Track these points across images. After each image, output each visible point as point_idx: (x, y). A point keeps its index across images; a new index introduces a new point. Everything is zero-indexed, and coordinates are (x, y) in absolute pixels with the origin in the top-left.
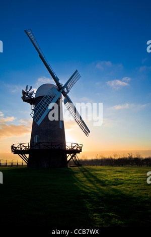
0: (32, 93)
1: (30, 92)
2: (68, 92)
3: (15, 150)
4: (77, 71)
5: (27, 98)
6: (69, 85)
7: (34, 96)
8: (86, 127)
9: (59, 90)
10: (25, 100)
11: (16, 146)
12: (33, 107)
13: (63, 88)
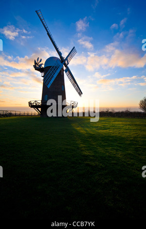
0: (42, 64)
1: (40, 63)
2: (68, 63)
3: (31, 105)
4: (74, 47)
5: (38, 67)
6: (68, 59)
7: (43, 66)
8: (80, 90)
9: (62, 62)
10: (36, 69)
11: (32, 102)
12: (43, 74)
13: (65, 60)
